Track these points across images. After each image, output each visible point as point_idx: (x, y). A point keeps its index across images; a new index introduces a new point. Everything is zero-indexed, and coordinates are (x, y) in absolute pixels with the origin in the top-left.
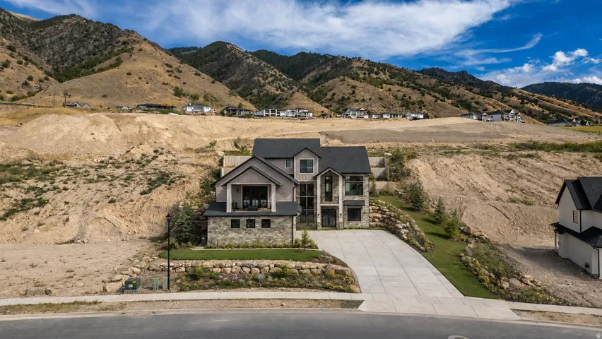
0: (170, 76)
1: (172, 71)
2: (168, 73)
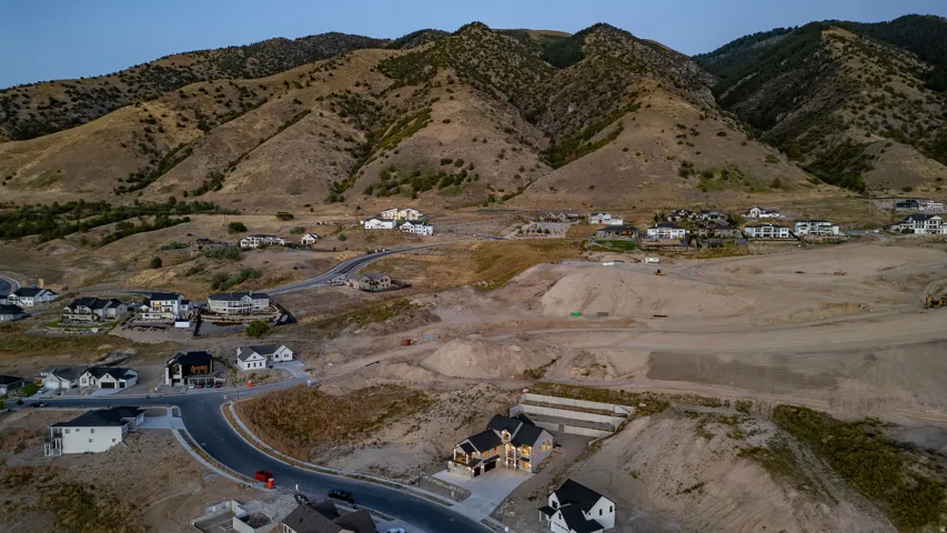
0: (680, 143)
1: (685, 136)
2: (679, 140)
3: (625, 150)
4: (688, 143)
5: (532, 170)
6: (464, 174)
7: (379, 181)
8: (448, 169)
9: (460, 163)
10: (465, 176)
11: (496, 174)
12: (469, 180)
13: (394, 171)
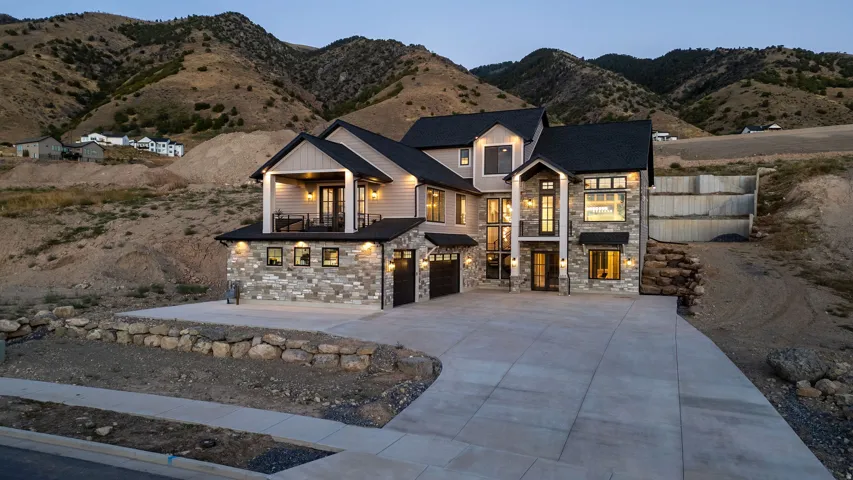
0: (464, 101)
1: (467, 96)
2: (461, 98)
3: (409, 103)
4: (471, 103)
5: (307, 121)
6: (225, 119)
7: (112, 122)
8: (204, 113)
9: (219, 108)
10: (227, 120)
11: (265, 120)
12: (231, 125)
13: (133, 114)
